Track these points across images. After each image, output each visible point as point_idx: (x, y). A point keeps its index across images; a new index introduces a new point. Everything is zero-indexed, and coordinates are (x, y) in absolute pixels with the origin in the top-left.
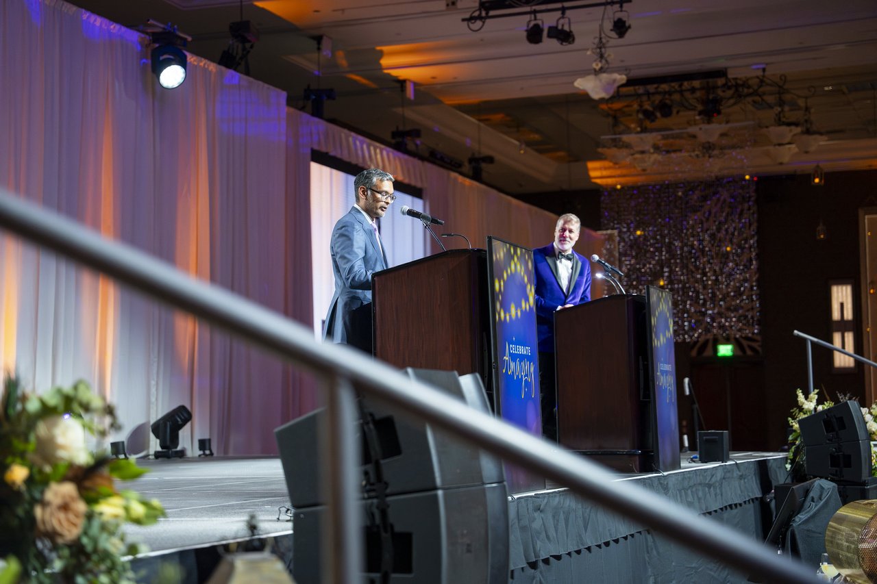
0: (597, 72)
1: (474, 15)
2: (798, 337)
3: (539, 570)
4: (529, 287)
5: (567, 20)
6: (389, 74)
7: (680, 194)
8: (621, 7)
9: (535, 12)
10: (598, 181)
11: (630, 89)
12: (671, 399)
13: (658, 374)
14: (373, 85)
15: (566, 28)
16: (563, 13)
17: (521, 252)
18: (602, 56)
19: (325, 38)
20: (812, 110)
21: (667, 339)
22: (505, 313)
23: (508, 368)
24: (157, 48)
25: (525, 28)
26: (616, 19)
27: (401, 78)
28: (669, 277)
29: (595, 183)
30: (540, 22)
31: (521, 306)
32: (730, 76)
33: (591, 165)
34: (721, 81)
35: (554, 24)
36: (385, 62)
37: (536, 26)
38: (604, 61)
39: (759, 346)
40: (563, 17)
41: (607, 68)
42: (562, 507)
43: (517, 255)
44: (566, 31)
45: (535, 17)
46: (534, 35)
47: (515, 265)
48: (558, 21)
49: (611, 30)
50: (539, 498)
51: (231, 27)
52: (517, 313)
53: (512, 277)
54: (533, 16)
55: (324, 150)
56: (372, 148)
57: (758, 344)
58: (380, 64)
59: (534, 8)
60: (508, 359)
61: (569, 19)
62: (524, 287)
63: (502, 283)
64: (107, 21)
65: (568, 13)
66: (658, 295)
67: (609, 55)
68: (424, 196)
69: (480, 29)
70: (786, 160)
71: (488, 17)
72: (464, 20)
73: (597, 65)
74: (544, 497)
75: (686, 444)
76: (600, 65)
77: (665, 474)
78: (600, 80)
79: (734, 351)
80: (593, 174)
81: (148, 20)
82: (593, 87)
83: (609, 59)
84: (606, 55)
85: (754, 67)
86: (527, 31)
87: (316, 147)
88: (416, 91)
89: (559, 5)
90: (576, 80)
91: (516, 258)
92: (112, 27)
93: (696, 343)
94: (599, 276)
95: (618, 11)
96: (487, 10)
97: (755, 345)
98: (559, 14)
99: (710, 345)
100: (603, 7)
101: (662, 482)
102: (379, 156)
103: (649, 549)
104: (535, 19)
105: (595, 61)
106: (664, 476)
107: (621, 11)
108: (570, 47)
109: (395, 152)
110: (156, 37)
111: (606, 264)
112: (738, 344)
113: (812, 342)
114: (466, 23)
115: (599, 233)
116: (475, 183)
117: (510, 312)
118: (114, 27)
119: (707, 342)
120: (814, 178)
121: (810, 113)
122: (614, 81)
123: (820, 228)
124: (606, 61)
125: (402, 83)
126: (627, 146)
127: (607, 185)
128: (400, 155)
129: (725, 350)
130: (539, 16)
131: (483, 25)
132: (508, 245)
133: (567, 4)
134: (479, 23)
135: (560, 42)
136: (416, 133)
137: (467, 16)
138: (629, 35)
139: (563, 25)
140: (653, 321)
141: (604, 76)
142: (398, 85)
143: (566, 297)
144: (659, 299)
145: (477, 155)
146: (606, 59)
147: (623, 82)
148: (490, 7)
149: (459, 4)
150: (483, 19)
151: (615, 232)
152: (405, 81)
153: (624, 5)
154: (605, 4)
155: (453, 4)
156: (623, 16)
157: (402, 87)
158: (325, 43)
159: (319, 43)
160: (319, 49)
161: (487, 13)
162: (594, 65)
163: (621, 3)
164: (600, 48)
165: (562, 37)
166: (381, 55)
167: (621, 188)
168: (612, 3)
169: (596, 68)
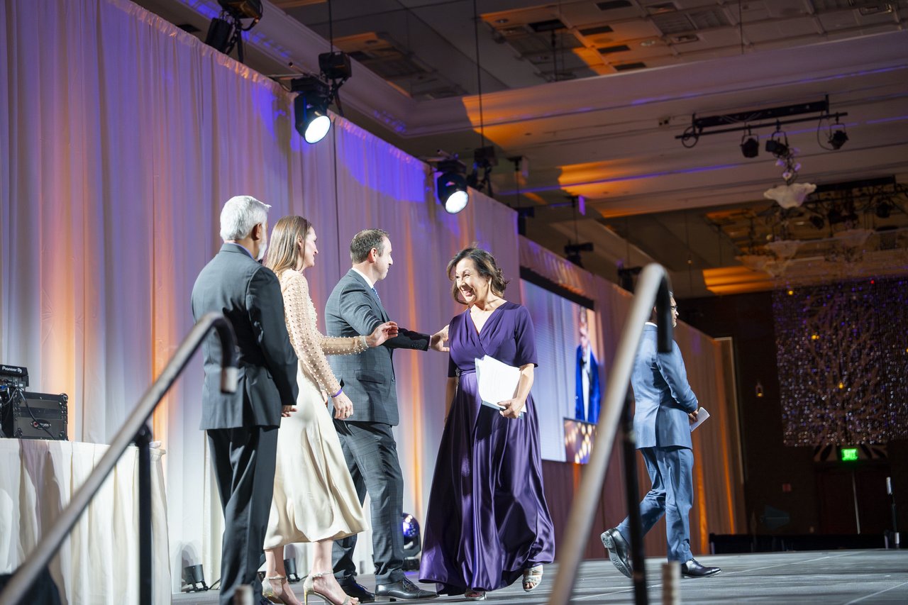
0: (789, 183)
1: (687, 132)
5: (783, 134)
6: (565, 191)
7: (854, 298)
8: (837, 120)
9: (750, 128)
10: (715, 289)
11: (822, 195)
14: (542, 202)
15: (782, 141)
16: (778, 128)
18: (790, 168)
19: (524, 160)
24: (442, 176)
25: (740, 143)
26: (834, 132)
27: (574, 194)
29: (710, 291)
30: (755, 138)
32: (898, 182)
34: (889, 188)
35: (770, 139)
37: (751, 141)
38: (792, 171)
39: (885, 450)
40: (778, 132)
41: (797, 176)
44: (782, 145)
45: (750, 132)
46: (750, 149)
48: (773, 135)
49: (829, 142)
51: (476, 153)
54: (747, 131)
55: (527, 267)
56: (559, 263)
57: (885, 447)
58: (558, 182)
59: (748, 124)
61: (785, 134)
64: (404, 154)
65: (783, 127)
67: (796, 166)
68: (595, 307)
69: (695, 144)
71: (701, 133)
72: (677, 137)
73: (787, 176)
75: (898, 541)
76: (790, 175)
78: (792, 190)
79: (858, 455)
80: (708, 282)
81: (439, 151)
82: (786, 197)
83: (796, 169)
84: (793, 166)
86: (742, 145)
87: (523, 264)
88: (586, 208)
89: (774, 120)
90: (766, 190)
92: (407, 159)
93: (819, 447)
95: (834, 124)
96: (701, 127)
97: (880, 448)
98: (774, 128)
99: (834, 450)
100: (818, 121)
102: (564, 270)
104: (750, 134)
105: (784, 172)
107: (837, 124)
108: (756, 159)
109: (574, 265)
110: (441, 166)
112: (863, 449)
114: (680, 140)
115: (717, 340)
116: (630, 294)
118: (409, 159)
119: (830, 446)
122: (806, 189)
124: (795, 172)
125: (573, 199)
126: (773, 254)
127: (719, 293)
128: (578, 268)
129: (850, 454)
130: (753, 131)
131: (696, 142)
133: (781, 119)
134: (692, 140)
135: (776, 155)
136: (588, 247)
137: (681, 133)
138: (845, 146)
139: (779, 139)
141: (796, 186)
142: (570, 201)
145: (626, 266)
146: (794, 169)
147: (813, 191)
148: (703, 124)
149: (672, 122)
150: (696, 136)
151: (730, 339)
152: (577, 197)
153: (840, 118)
154: (820, 118)
155: (666, 122)
156: (840, 128)
157: (573, 202)
158: (524, 164)
159: (517, 164)
160: (517, 170)
161: (701, 130)
162: (784, 175)
163: (837, 116)
164: (788, 159)
165: (779, 150)
166: (560, 173)
167: (794, 294)
168: (828, 117)
169: (786, 178)
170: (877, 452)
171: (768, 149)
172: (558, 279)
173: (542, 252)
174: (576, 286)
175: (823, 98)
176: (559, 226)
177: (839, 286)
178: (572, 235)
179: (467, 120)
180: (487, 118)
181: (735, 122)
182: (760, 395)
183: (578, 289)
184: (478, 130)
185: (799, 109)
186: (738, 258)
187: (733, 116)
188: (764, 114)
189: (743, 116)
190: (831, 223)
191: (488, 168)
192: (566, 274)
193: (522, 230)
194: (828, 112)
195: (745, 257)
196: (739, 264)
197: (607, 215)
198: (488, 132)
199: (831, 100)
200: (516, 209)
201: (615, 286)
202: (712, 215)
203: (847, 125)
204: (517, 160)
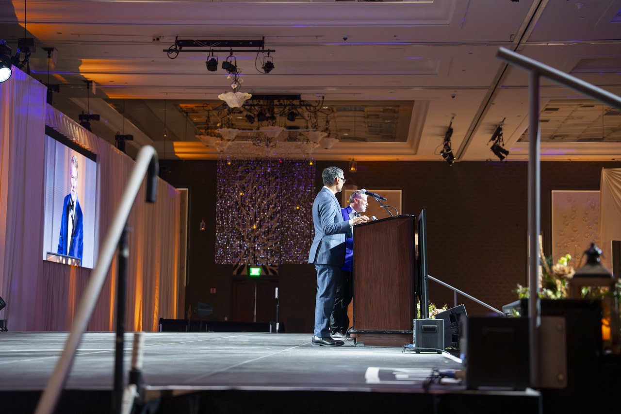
0: (235, 91)
1: (171, 48)
6: (83, 76)
7: (269, 171)
8: (269, 54)
9: (213, 51)
10: (180, 155)
11: (255, 102)
14: (66, 82)
15: (233, 63)
16: (231, 54)
18: (236, 81)
19: (54, 49)
20: (330, 123)
26: (266, 62)
27: (88, 79)
28: (260, 223)
29: (177, 156)
30: (215, 58)
32: (302, 99)
33: (176, 144)
34: (296, 102)
35: (225, 61)
36: (82, 68)
37: (213, 59)
38: (237, 83)
39: (277, 270)
40: (231, 56)
41: (240, 87)
44: (233, 65)
45: (213, 54)
46: (212, 65)
48: (227, 58)
49: (262, 68)
51: (19, 41)
54: (211, 53)
55: (51, 126)
56: (74, 126)
57: (277, 268)
58: (79, 69)
59: (212, 48)
61: (235, 59)
65: (234, 54)
67: (240, 80)
68: (97, 160)
69: (176, 57)
70: (311, 151)
71: (181, 50)
72: (164, 51)
73: (234, 86)
75: (278, 328)
76: (236, 86)
78: (236, 96)
79: (261, 273)
80: (176, 150)
82: (233, 100)
83: (240, 83)
84: (239, 80)
85: (319, 95)
86: (207, 62)
87: (48, 124)
88: (97, 90)
89: (229, 48)
90: (220, 94)
93: (237, 265)
95: (266, 57)
96: (181, 46)
97: (274, 269)
98: (228, 54)
99: (246, 268)
100: (257, 53)
102: (77, 131)
105: (232, 83)
107: (269, 57)
108: (215, 72)
109: (85, 129)
112: (264, 268)
114: (166, 53)
115: (178, 189)
116: (122, 153)
119: (244, 265)
120: (351, 168)
121: (329, 124)
122: (245, 97)
125: (89, 83)
126: (220, 136)
127: (183, 158)
128: (87, 131)
129: (255, 272)
130: (215, 54)
133: (234, 48)
134: (174, 54)
135: (228, 72)
136: (96, 117)
137: (167, 48)
139: (231, 62)
141: (239, 93)
142: (86, 84)
145: (121, 134)
146: (239, 83)
147: (250, 98)
148: (183, 44)
149: (161, 40)
150: (177, 52)
151: (187, 189)
152: (91, 82)
153: (270, 53)
154: (258, 51)
155: (158, 39)
156: (270, 60)
157: (88, 85)
158: (54, 53)
159: (49, 53)
160: (49, 57)
161: (180, 48)
162: (232, 86)
163: (269, 51)
164: (236, 75)
165: (230, 69)
166: (80, 63)
167: (231, 164)
168: (263, 51)
169: (234, 88)
170: (272, 271)
171: (223, 67)
172: (73, 138)
173: (63, 117)
174: (85, 144)
175: (262, 39)
176: (76, 100)
177: (260, 162)
178: (84, 107)
179: (15, 16)
180: (30, 17)
181: (203, 46)
182: (203, 229)
183: (87, 146)
184: (23, 25)
185: (246, 43)
186: (197, 136)
187: (203, 41)
188: (223, 43)
189: (209, 43)
190: (259, 121)
191: (28, 53)
192: (79, 134)
193: (49, 100)
194: (263, 48)
195: (202, 136)
196: (198, 140)
197: (111, 96)
198: (29, 27)
199: (266, 41)
200: (46, 85)
201: (113, 146)
202: (182, 105)
203: (275, 58)
204: (49, 50)
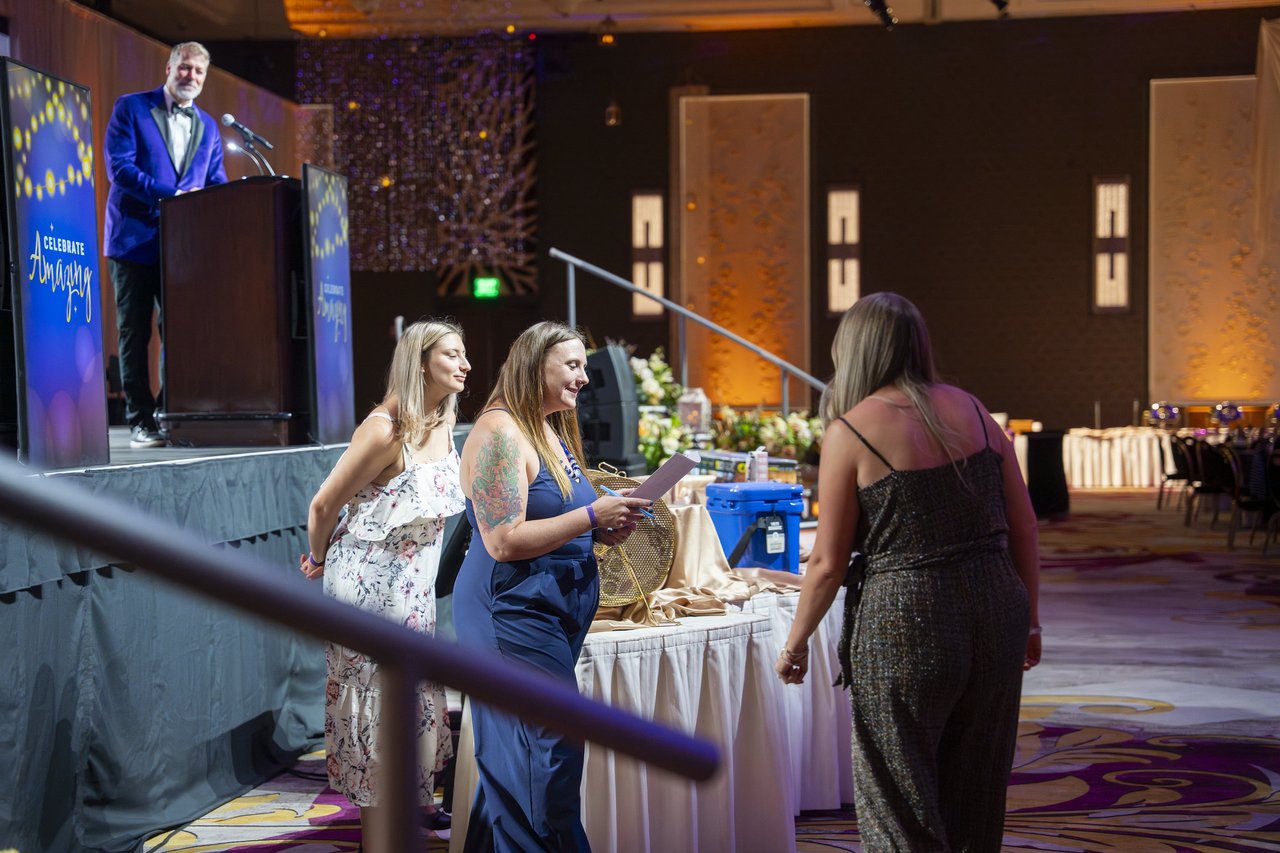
2: (557, 260)
3: (90, 586)
4: (82, 147)
10: (302, 28)
12: (341, 338)
13: (321, 298)
17: (67, 89)
21: (337, 248)
22: (34, 185)
23: (40, 271)
28: (397, 173)
31: (66, 177)
39: (534, 283)
42: (136, 492)
43: (58, 93)
47: (55, 110)
50: (92, 476)
52: (57, 188)
53: (47, 128)
57: (533, 278)
60: (39, 258)
62: (73, 147)
63: (28, 136)
66: (323, 180)
68: (12, 31)
70: (573, 10)
74: (103, 477)
77: (327, 447)
79: (500, 289)
80: (293, 16)
91: (55, 99)
93: (448, 272)
94: (232, 146)
97: (529, 280)
99: (464, 279)
101: (320, 458)
103: (294, 556)
106: (323, 451)
111: (246, 129)
112: (505, 280)
113: (578, 269)
115: (304, 108)
116: (101, 17)
117: (43, 183)
119: (460, 274)
120: (603, 35)
123: (612, 109)
129: (486, 288)
132: (40, 76)
140: (313, 218)
143: (179, 178)
144: (324, 186)
151: (330, 107)
170: (524, 286)
